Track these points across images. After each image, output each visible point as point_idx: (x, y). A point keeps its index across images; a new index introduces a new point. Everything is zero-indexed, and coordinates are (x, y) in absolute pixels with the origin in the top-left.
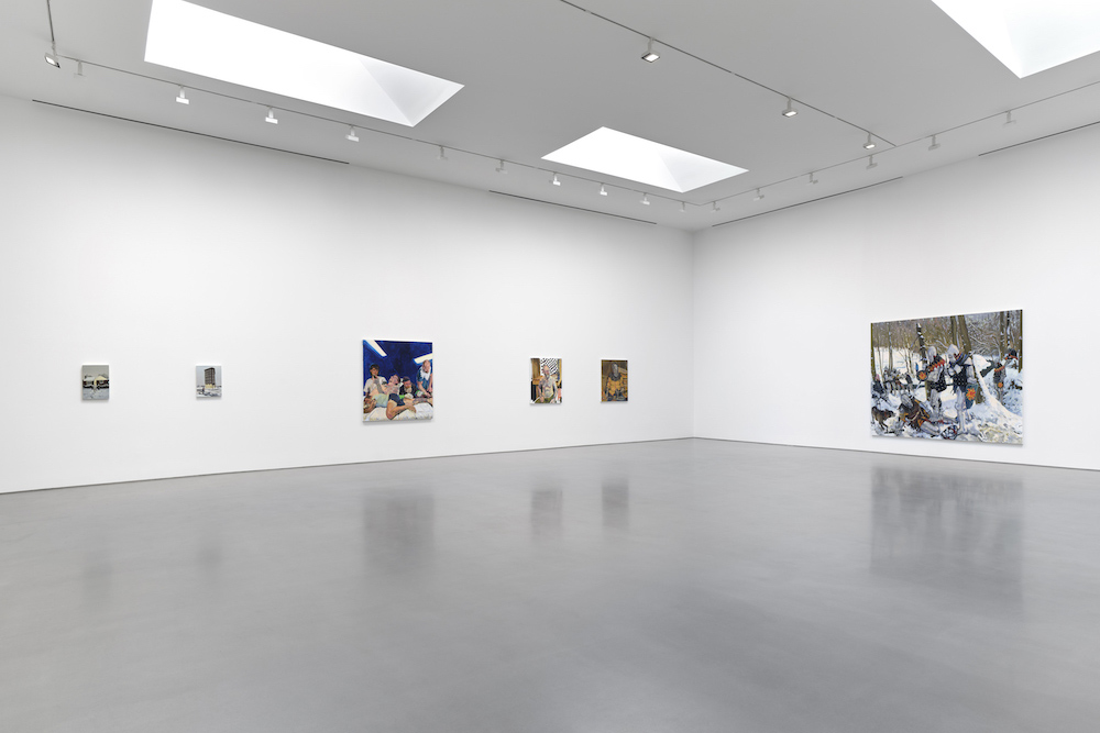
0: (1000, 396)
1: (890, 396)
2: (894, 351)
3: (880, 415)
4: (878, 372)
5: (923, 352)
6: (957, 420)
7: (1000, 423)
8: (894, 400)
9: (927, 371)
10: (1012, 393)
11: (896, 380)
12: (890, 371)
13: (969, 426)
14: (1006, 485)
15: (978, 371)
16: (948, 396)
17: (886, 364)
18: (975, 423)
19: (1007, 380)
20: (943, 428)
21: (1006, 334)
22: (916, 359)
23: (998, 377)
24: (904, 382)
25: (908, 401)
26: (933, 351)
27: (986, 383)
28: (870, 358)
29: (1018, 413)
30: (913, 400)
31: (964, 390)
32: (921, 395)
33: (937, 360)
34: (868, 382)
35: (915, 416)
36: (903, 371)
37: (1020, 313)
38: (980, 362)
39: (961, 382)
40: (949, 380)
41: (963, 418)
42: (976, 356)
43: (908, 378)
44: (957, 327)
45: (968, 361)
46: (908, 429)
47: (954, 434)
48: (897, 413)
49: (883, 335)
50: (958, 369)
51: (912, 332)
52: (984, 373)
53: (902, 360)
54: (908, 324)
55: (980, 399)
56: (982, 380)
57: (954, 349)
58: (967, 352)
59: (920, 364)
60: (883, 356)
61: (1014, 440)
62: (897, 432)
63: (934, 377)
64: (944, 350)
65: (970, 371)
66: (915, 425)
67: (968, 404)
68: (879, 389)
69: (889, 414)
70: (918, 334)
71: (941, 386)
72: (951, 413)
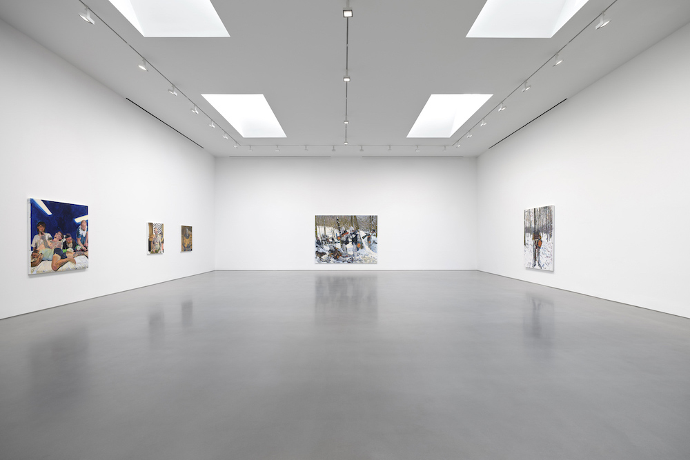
0: (370, 246)
1: (324, 246)
2: (326, 228)
3: (319, 254)
4: (319, 236)
5: (339, 229)
6: (353, 255)
7: (370, 256)
8: (326, 248)
9: (341, 237)
10: (374, 245)
11: (327, 240)
12: (324, 236)
13: (358, 257)
14: (371, 278)
15: (362, 237)
16: (350, 246)
17: (323, 233)
18: (360, 256)
19: (372, 240)
20: (348, 259)
21: (371, 224)
22: (336, 231)
23: (369, 239)
24: (331, 240)
25: (333, 248)
26: (343, 228)
27: (364, 241)
28: (315, 230)
29: (376, 252)
30: (335, 248)
31: (356, 243)
32: (338, 246)
33: (345, 232)
34: (314, 240)
35: (336, 254)
36: (331, 236)
37: (376, 217)
38: (362, 233)
39: (355, 241)
40: (350, 240)
41: (356, 254)
42: (361, 231)
43: (333, 239)
44: (353, 220)
45: (358, 233)
46: (332, 260)
47: (352, 261)
48: (328, 253)
49: (321, 221)
50: (354, 236)
51: (334, 221)
52: (364, 238)
53: (330, 232)
54: (333, 217)
55: (362, 247)
56: (363, 240)
57: (352, 228)
58: (357, 229)
59: (338, 234)
60: (321, 230)
61: (374, 262)
62: (328, 261)
63: (344, 238)
64: (348, 229)
65: (358, 237)
66: (336, 258)
67: (358, 249)
68: (319, 243)
69: (324, 254)
70: (338, 222)
71: (347, 242)
72: (351, 253)
